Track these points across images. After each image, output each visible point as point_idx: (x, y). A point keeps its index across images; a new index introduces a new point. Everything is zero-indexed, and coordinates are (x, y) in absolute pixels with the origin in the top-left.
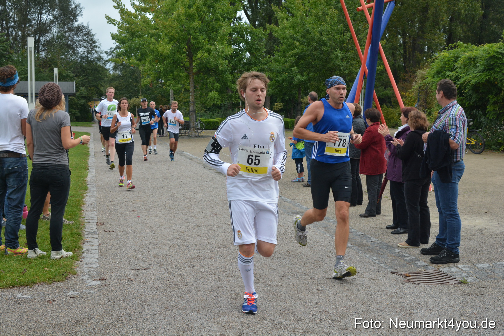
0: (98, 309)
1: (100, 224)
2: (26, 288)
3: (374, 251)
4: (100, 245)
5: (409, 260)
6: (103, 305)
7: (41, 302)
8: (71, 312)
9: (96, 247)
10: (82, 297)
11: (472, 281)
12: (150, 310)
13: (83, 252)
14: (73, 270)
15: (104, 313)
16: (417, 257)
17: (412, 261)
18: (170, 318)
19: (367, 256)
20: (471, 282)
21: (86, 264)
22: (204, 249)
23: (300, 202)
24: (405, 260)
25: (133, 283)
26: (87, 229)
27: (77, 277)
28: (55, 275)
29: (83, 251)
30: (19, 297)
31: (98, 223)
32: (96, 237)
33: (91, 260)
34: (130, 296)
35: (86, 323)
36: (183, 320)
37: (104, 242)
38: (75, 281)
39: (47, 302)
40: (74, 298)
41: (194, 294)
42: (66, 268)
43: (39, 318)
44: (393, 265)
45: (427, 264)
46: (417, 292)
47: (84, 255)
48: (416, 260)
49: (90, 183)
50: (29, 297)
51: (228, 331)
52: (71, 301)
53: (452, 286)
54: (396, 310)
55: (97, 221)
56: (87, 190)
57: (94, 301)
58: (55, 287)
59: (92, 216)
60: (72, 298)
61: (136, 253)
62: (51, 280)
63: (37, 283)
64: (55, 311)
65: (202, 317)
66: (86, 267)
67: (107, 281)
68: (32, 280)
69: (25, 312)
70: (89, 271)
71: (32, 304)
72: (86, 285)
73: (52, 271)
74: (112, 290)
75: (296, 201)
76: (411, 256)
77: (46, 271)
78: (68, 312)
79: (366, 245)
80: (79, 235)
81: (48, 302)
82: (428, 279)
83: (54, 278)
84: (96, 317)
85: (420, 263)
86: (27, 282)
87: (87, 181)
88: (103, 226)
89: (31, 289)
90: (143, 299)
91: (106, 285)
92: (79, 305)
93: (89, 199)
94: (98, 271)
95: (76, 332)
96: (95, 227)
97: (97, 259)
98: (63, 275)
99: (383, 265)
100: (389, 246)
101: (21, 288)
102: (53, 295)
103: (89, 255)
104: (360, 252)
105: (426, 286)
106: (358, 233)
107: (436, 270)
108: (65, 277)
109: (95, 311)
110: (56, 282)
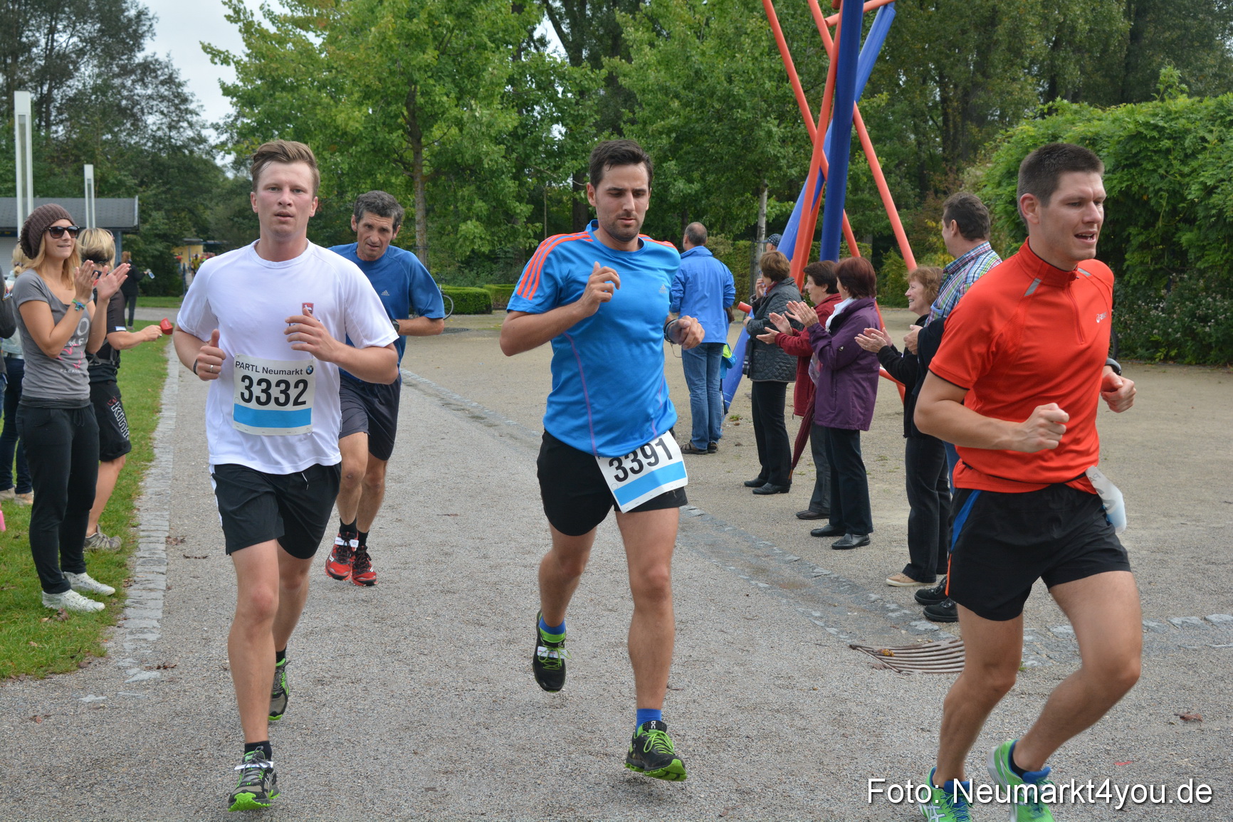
0: (148, 734)
1: (175, 541)
3: (819, 598)
4: (169, 588)
5: (898, 618)
6: (160, 725)
7: (17, 720)
8: (84, 740)
9: (159, 595)
10: (112, 708)
11: (1036, 663)
13: (126, 607)
14: (98, 646)
15: (162, 742)
17: (905, 621)
18: (313, 753)
19: (800, 609)
20: (1033, 668)
21: (131, 633)
24: (887, 619)
26: (142, 553)
27: (106, 663)
28: (55, 657)
29: (127, 602)
31: (169, 537)
32: (161, 571)
33: (144, 624)
35: (116, 765)
36: (344, 758)
37: (181, 583)
38: (101, 672)
39: (31, 719)
40: (95, 709)
41: (378, 697)
42: (82, 642)
43: (8, 756)
44: (859, 629)
46: (902, 691)
47: (128, 612)
48: (914, 617)
49: (161, 445)
51: (444, 779)
52: (87, 716)
54: (842, 731)
55: (167, 534)
56: (151, 461)
57: (142, 716)
58: (53, 686)
59: (159, 522)
60: (91, 709)
62: (44, 670)
63: (11, 678)
64: (48, 739)
65: (389, 749)
66: (131, 641)
67: (176, 671)
70: (136, 649)
72: (127, 681)
73: (47, 648)
74: (185, 691)
76: (903, 608)
77: (33, 650)
78: (78, 742)
79: (803, 585)
80: (121, 565)
81: (34, 719)
82: (935, 662)
83: (50, 666)
84: (142, 751)
85: (921, 625)
87: (155, 439)
88: (181, 546)
91: (171, 681)
92: (105, 725)
93: (152, 484)
94: (159, 647)
95: (92, 785)
96: (163, 547)
97: (158, 621)
98: (72, 657)
99: (832, 630)
100: (854, 588)
102: (46, 704)
103: (140, 612)
104: (785, 601)
105: (925, 676)
106: (788, 558)
107: (956, 641)
108: (77, 662)
109: (140, 737)
110: (54, 673)
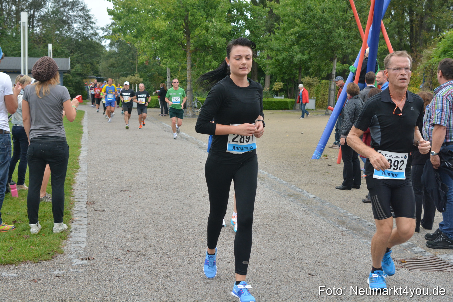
0: (83, 289)
1: (90, 203)
2: (11, 266)
3: (370, 236)
4: (89, 224)
5: (406, 246)
6: (88, 284)
7: (26, 281)
8: (56, 291)
9: (85, 226)
10: (67, 277)
12: (136, 290)
13: (71, 232)
14: (60, 249)
15: (89, 292)
16: (415, 243)
17: (409, 247)
19: (362, 240)
21: (74, 243)
22: (195, 230)
23: (295, 184)
25: (120, 263)
26: (76, 207)
27: (63, 257)
28: (42, 253)
29: (71, 230)
30: (4, 275)
31: (87, 202)
32: (85, 216)
33: (79, 239)
34: (117, 276)
37: (93, 222)
38: (62, 260)
39: (32, 280)
40: (60, 277)
42: (53, 247)
43: (23, 297)
45: (424, 250)
46: (413, 279)
47: (72, 234)
48: (414, 245)
49: (82, 162)
50: (15, 275)
52: (56, 280)
53: (450, 274)
55: (87, 200)
56: (78, 169)
57: (80, 281)
58: (41, 266)
59: (83, 195)
60: (58, 277)
61: (125, 233)
62: (38, 259)
63: (23, 262)
64: (40, 290)
66: (74, 247)
67: (94, 261)
68: (18, 259)
69: (9, 290)
70: (76, 251)
71: (16, 282)
72: (73, 265)
73: (39, 249)
74: (98, 270)
75: (291, 183)
77: (32, 250)
78: (53, 291)
79: (362, 230)
80: (68, 214)
81: (34, 280)
82: (425, 266)
83: (40, 257)
84: (81, 296)
85: (417, 249)
86: (13, 260)
87: (79, 160)
88: (93, 206)
89: (17, 268)
90: (129, 279)
91: (92, 265)
92: (64, 284)
93: (79, 178)
94: (86, 250)
96: (85, 206)
97: (85, 238)
98: (49, 254)
101: (7, 266)
102: (39, 274)
103: (77, 234)
104: (355, 236)
105: (422, 272)
106: (355, 217)
107: (433, 257)
108: (51, 256)
109: (80, 290)
110: (42, 260)
